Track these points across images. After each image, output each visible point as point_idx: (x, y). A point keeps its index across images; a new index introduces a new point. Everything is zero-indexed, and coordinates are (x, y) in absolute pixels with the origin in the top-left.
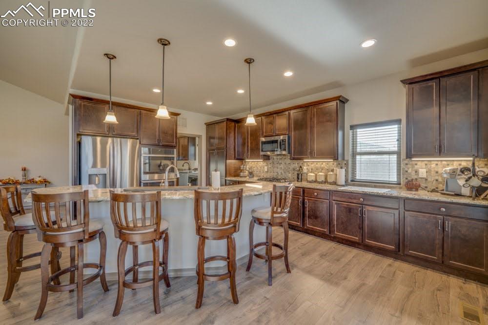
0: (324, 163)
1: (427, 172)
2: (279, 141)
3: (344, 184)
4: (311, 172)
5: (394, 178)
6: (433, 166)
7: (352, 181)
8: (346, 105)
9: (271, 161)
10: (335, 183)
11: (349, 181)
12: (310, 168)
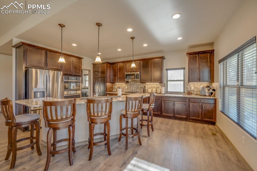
0: (155, 85)
1: (194, 88)
2: (135, 75)
3: (164, 93)
4: (150, 89)
5: (182, 91)
6: (196, 85)
7: (167, 92)
8: (164, 60)
9: (129, 84)
10: (160, 93)
11: (166, 92)
12: (149, 87)
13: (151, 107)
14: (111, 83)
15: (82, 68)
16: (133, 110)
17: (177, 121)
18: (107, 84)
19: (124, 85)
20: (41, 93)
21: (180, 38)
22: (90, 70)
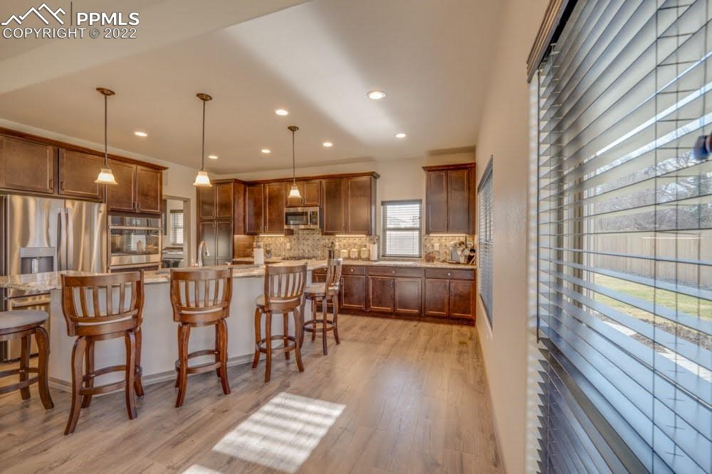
0: (357, 239)
1: (439, 246)
2: (309, 213)
3: (376, 259)
4: (344, 249)
5: (416, 253)
6: (444, 240)
7: (383, 256)
8: (378, 180)
9: (295, 236)
10: (368, 259)
11: (381, 256)
12: (342, 244)
13: (330, 288)
14: (248, 234)
15: (163, 194)
16: (283, 295)
17: (400, 322)
18: (236, 236)
19: (282, 238)
20: (44, 262)
21: (401, 136)
22: (188, 199)
